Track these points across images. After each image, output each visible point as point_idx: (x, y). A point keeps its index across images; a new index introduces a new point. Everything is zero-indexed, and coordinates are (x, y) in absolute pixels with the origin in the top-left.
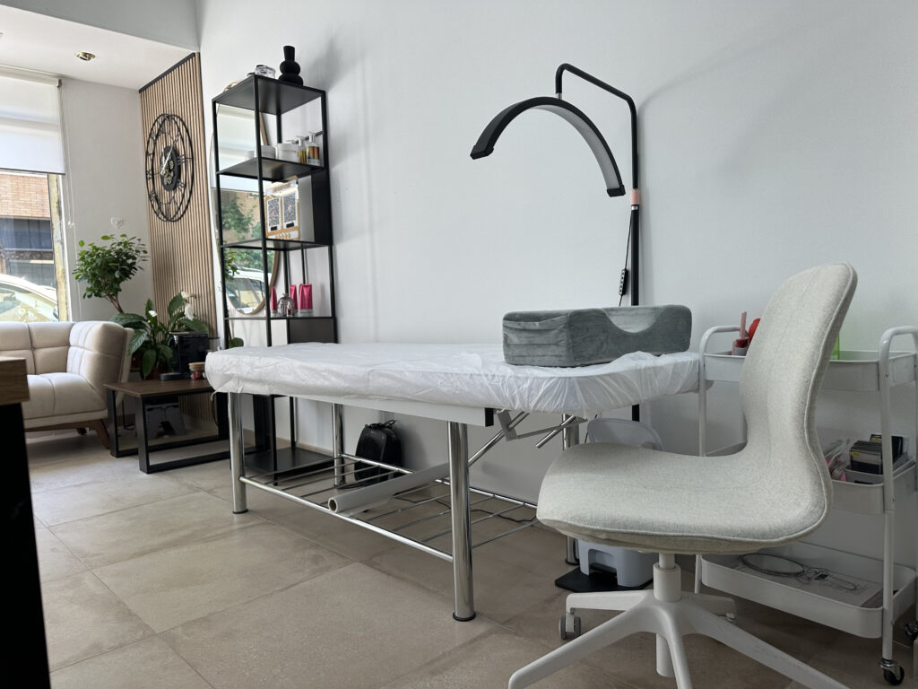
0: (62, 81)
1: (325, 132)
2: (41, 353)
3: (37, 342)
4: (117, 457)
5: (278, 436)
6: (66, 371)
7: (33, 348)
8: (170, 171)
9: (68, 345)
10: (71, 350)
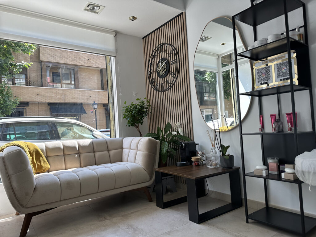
0: (117, 33)
1: (305, 26)
2: (112, 152)
3: (110, 147)
4: (163, 209)
5: (247, 198)
6: (122, 161)
7: (108, 150)
8: (164, 69)
9: (122, 148)
10: (124, 150)
